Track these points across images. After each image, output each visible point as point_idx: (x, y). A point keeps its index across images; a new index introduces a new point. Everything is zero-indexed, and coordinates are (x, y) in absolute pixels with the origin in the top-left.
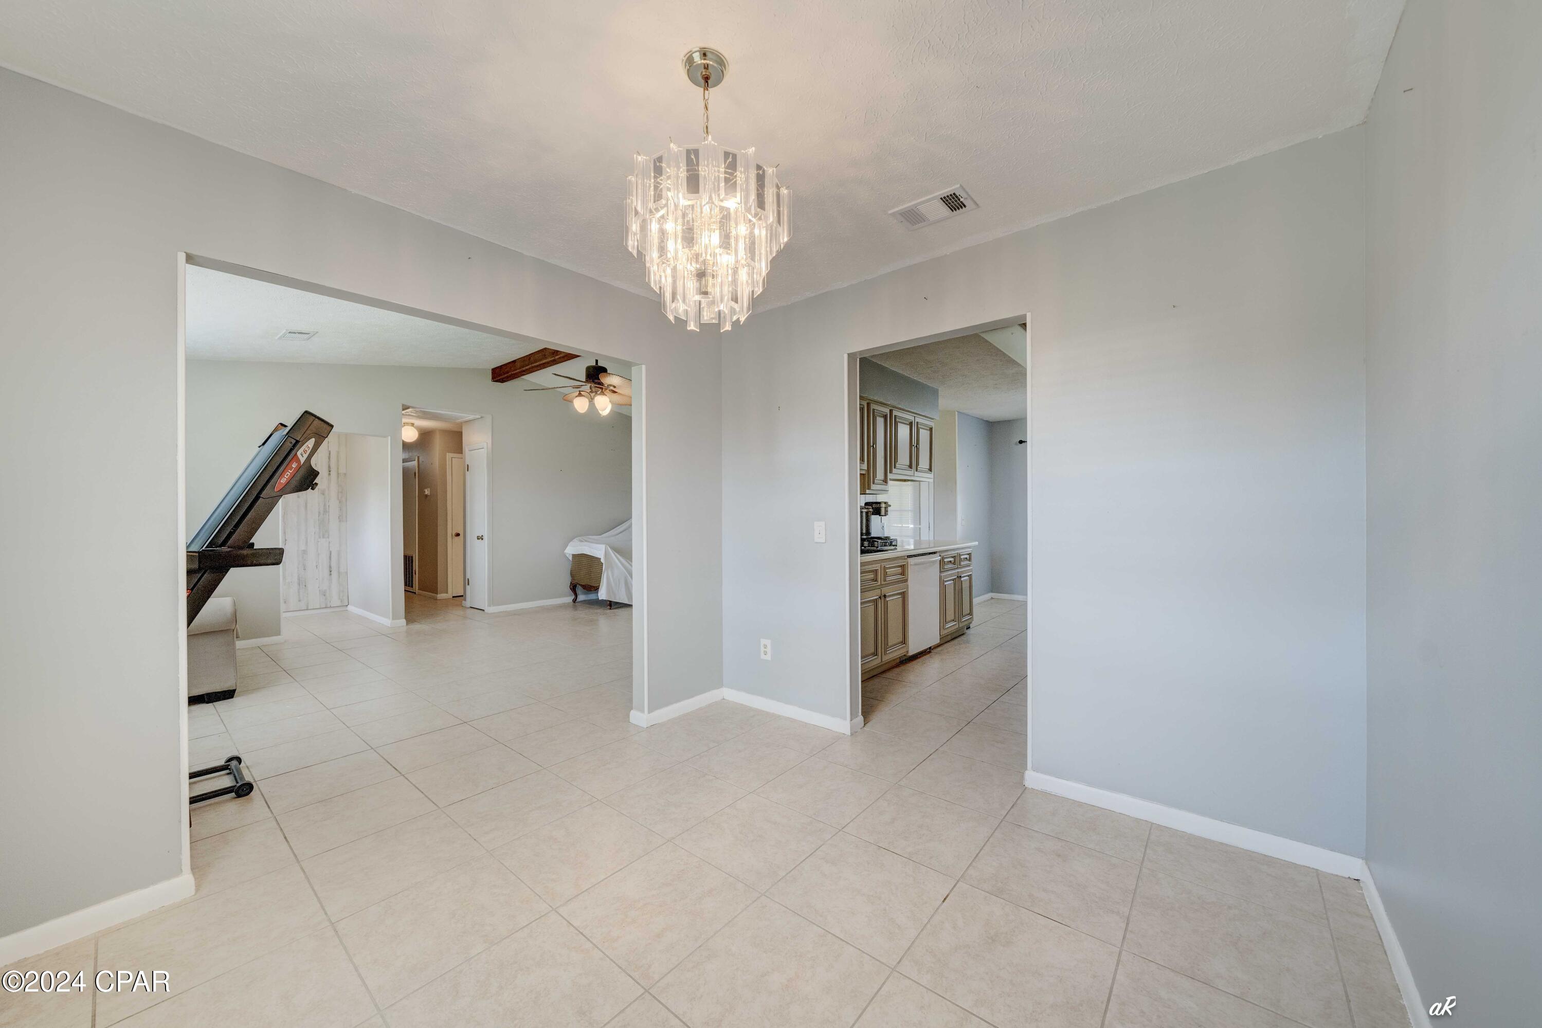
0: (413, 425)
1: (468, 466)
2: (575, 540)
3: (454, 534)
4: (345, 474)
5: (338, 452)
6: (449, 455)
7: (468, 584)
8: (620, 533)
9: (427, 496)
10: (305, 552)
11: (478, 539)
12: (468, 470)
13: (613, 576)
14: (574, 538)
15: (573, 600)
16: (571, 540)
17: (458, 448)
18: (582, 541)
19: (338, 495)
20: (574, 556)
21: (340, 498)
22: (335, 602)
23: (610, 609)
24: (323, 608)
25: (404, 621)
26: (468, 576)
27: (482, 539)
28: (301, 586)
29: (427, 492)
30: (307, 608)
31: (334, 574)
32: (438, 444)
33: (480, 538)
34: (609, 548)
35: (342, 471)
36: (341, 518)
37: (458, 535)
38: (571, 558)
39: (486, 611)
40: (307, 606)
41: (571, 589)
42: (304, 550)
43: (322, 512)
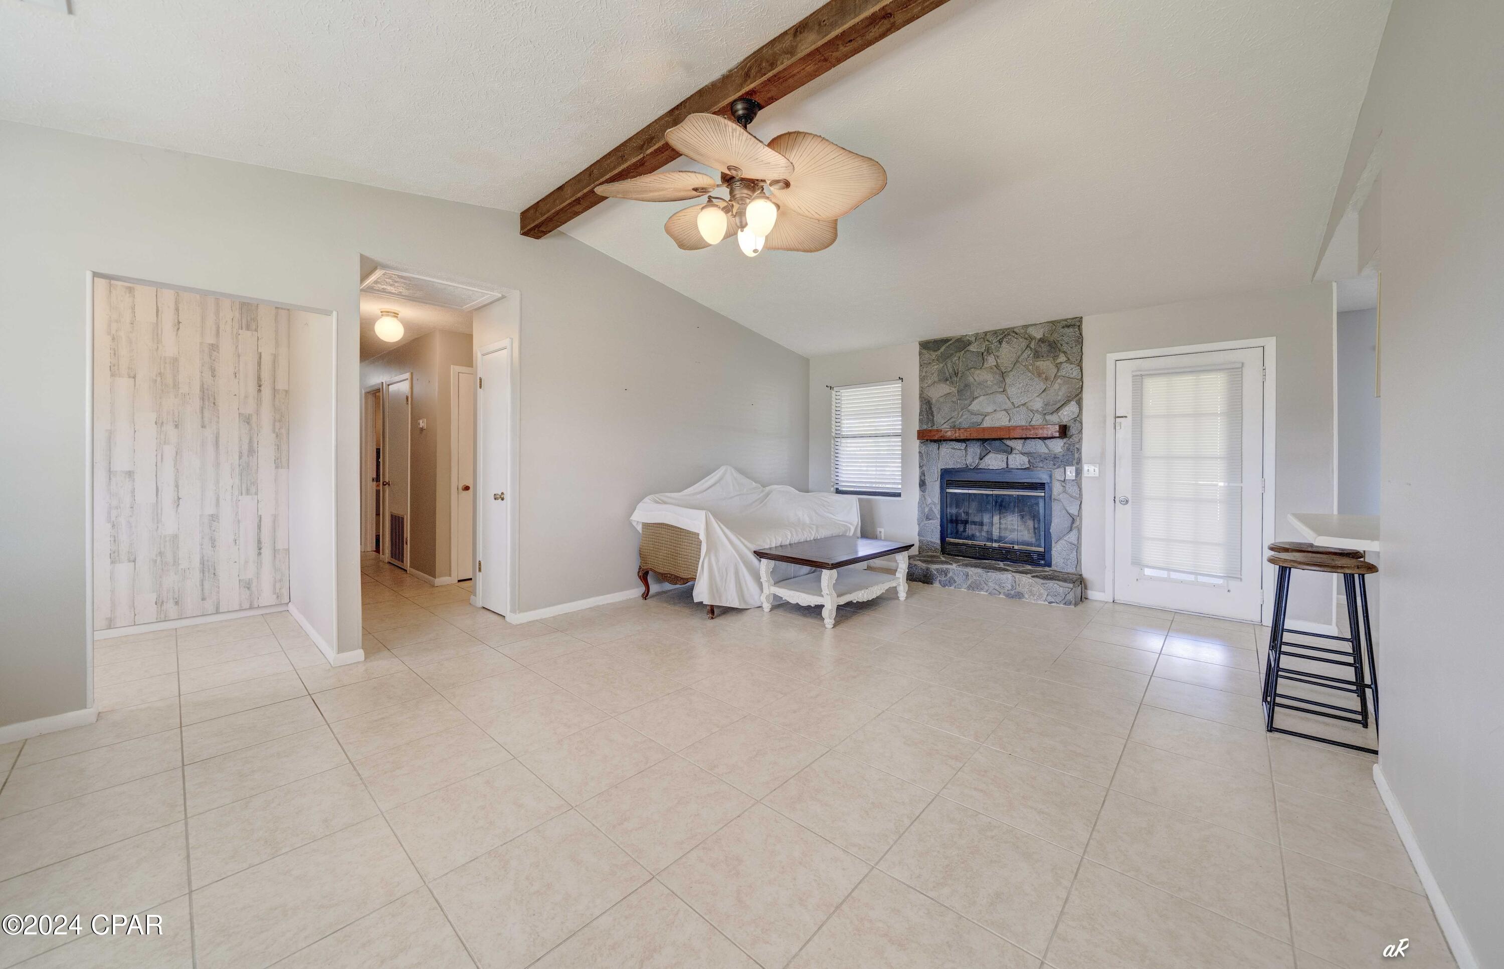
0: (395, 315)
1: (481, 379)
2: (646, 500)
3: (460, 488)
4: (287, 392)
5: (275, 358)
6: (454, 369)
7: (480, 570)
8: (708, 488)
9: (422, 429)
10: (214, 518)
11: (495, 499)
12: (481, 387)
13: (717, 561)
14: (646, 496)
15: (643, 595)
16: (640, 499)
17: (468, 360)
18: (659, 503)
19: (274, 425)
20: (646, 526)
21: (277, 430)
22: (267, 597)
23: (712, 618)
24: (245, 609)
25: (359, 654)
26: (480, 557)
27: (503, 499)
28: (206, 574)
29: (422, 423)
30: (217, 611)
31: (267, 552)
32: (438, 351)
33: (500, 497)
34: (711, 516)
35: (281, 385)
36: (281, 461)
37: (467, 488)
38: (639, 528)
39: (507, 619)
40: (217, 608)
41: (640, 577)
42: (212, 516)
43: (245, 452)
